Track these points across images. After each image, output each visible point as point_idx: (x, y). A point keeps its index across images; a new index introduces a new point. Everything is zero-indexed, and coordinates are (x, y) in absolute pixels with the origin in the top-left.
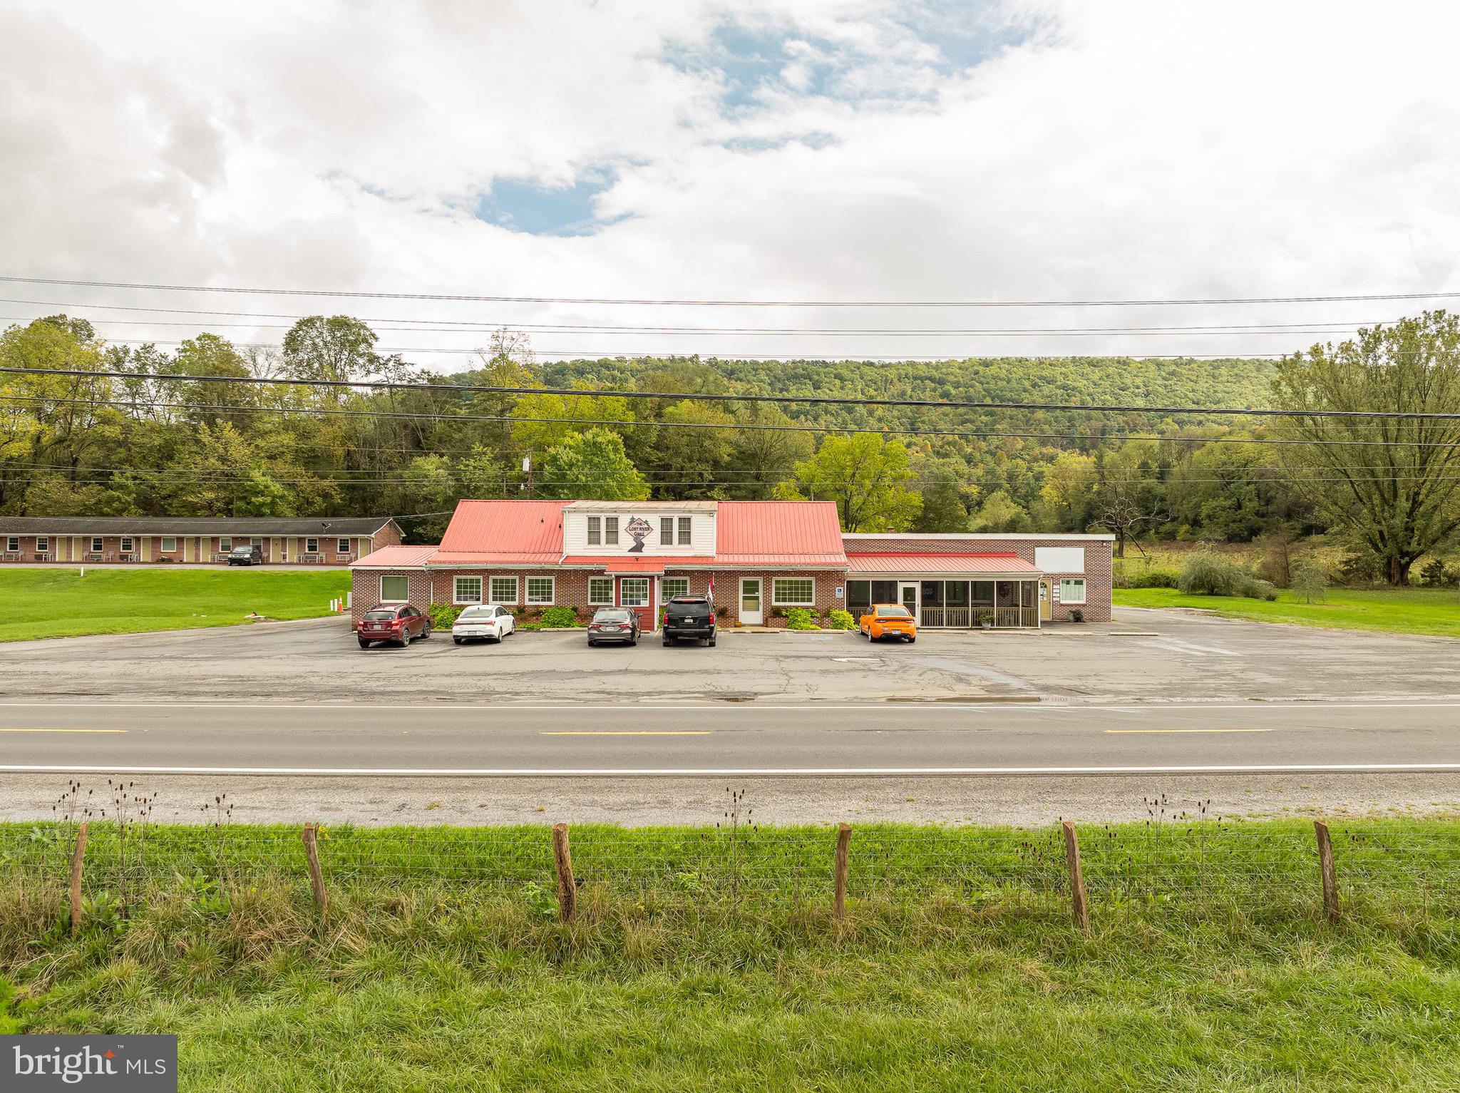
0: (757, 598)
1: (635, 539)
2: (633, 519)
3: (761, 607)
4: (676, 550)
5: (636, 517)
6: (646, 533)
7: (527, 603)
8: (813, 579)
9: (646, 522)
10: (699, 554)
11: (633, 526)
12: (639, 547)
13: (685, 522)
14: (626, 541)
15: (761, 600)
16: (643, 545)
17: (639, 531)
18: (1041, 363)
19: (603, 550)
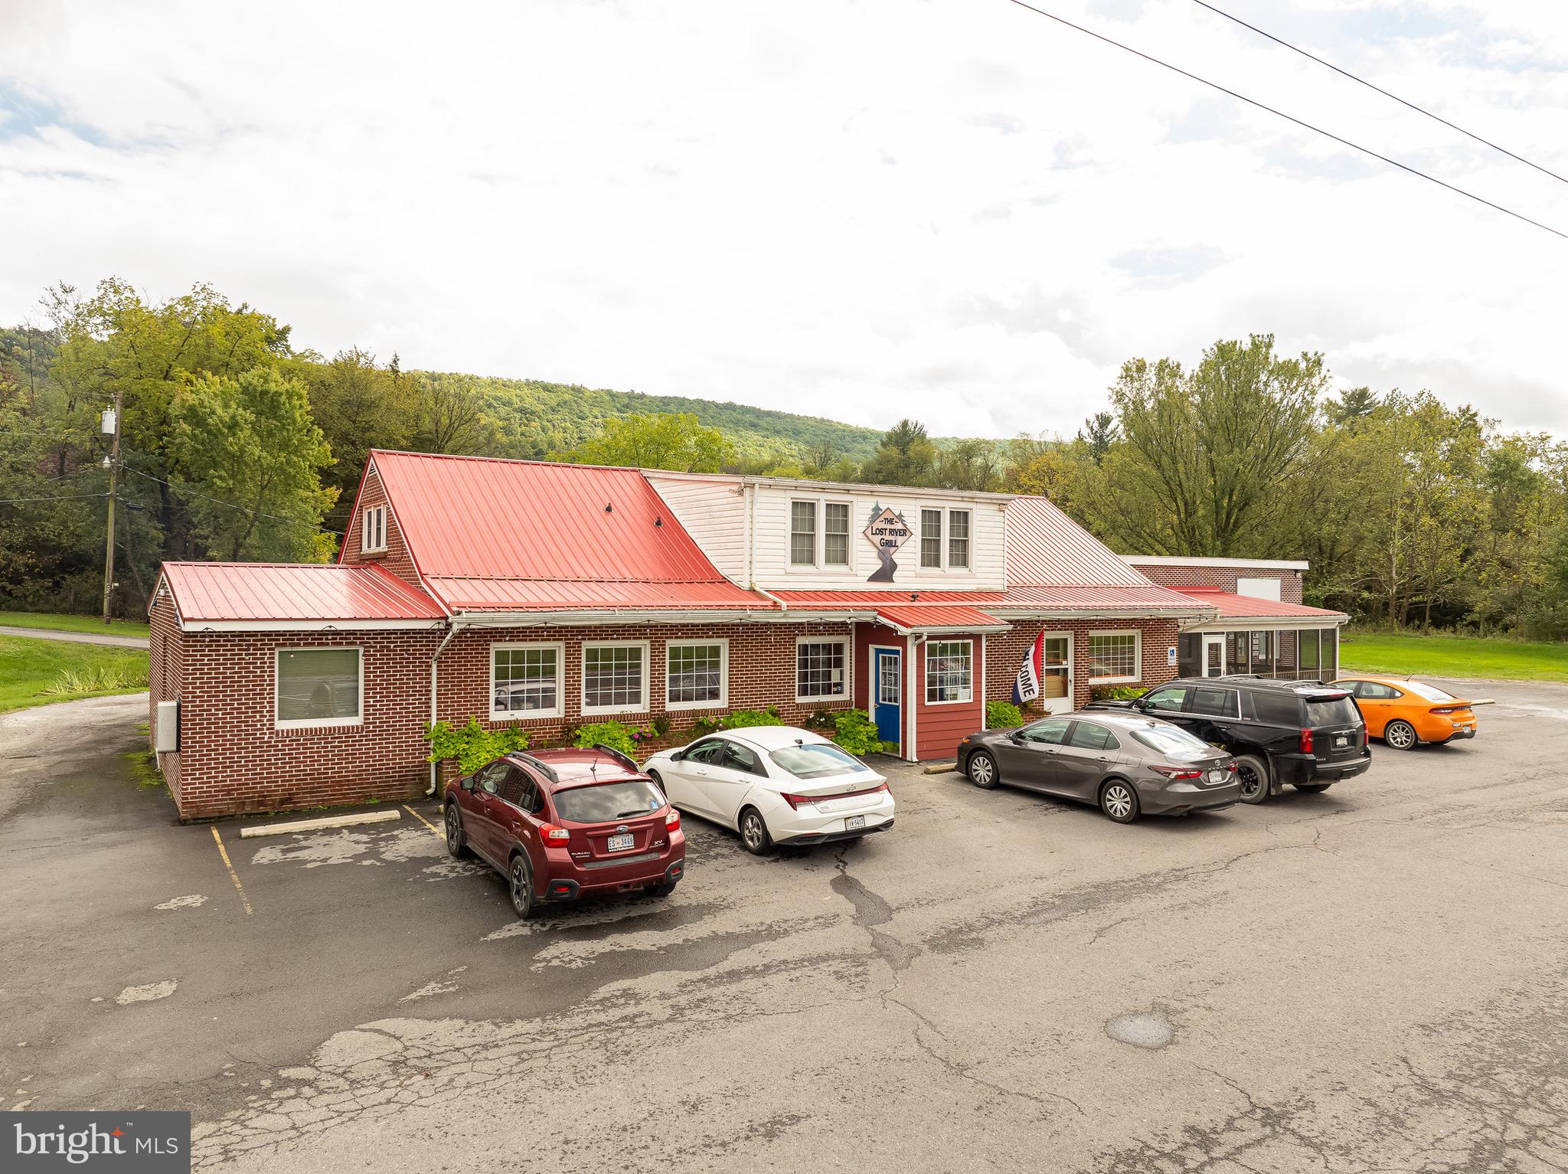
0: (1066, 671)
1: (882, 555)
2: (877, 509)
3: (1071, 689)
4: (946, 578)
5: (883, 507)
6: (900, 540)
7: (671, 707)
8: (1136, 633)
9: (900, 517)
10: (984, 587)
11: (879, 524)
12: (885, 573)
13: (961, 519)
14: (864, 557)
15: (1071, 676)
16: (894, 566)
17: (888, 537)
18: (496, 383)
19: (822, 576)
